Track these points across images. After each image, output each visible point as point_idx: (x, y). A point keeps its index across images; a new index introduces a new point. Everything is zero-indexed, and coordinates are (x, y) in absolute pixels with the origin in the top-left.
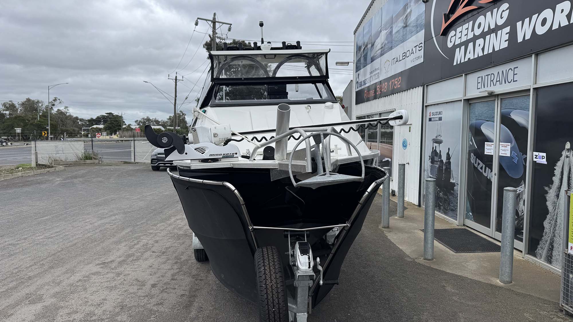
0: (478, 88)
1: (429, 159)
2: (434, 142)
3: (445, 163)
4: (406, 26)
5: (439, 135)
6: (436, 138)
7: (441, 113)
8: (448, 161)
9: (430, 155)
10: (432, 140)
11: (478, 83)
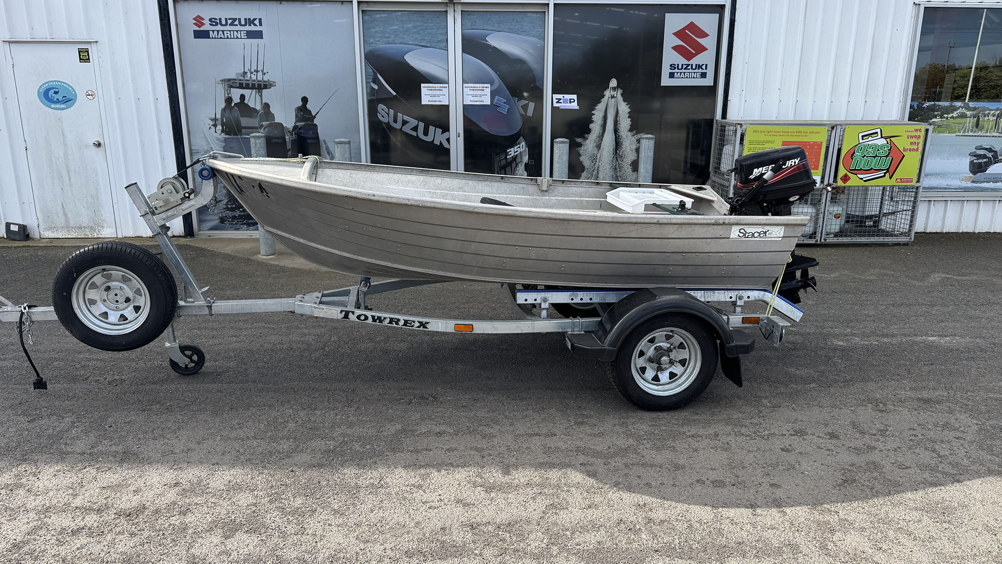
1: (215, 126)
2: (232, 87)
3: (291, 130)
5: (257, 71)
6: (242, 78)
7: (257, 22)
8: (303, 123)
9: (219, 116)
10: (221, 81)
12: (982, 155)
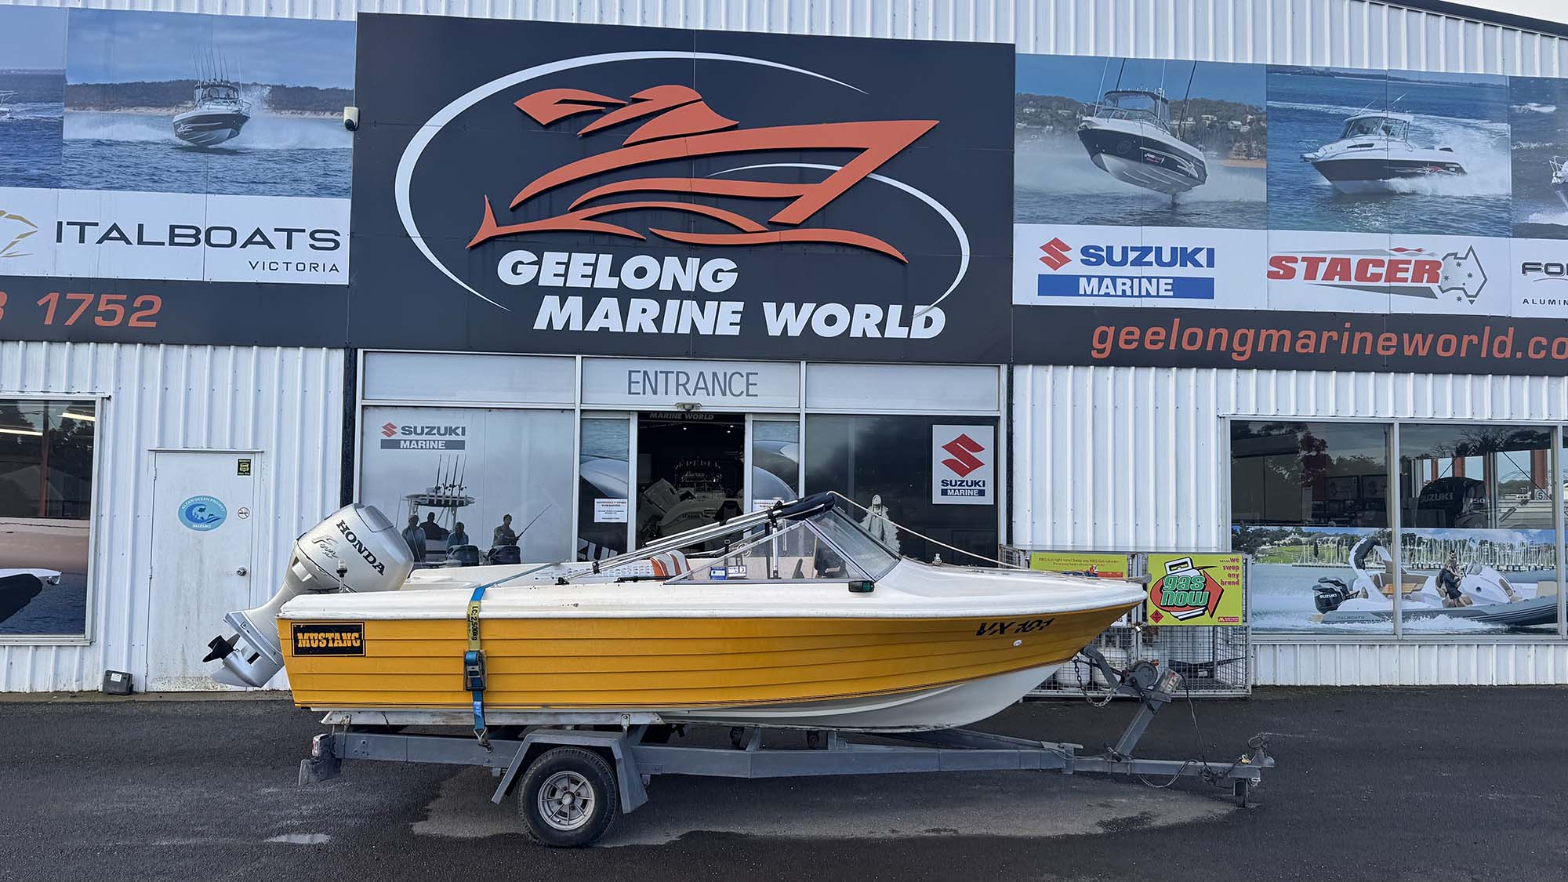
0: (632, 391)
2: (420, 504)
3: (486, 555)
4: (201, 148)
6: (434, 494)
7: (459, 431)
8: (503, 546)
11: (630, 382)
12: (1327, 589)
